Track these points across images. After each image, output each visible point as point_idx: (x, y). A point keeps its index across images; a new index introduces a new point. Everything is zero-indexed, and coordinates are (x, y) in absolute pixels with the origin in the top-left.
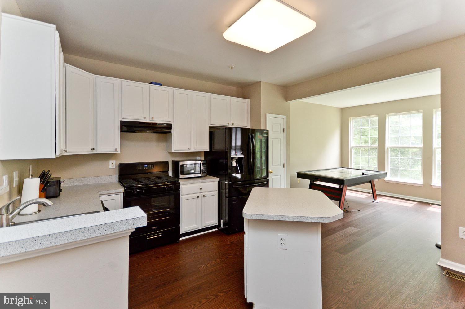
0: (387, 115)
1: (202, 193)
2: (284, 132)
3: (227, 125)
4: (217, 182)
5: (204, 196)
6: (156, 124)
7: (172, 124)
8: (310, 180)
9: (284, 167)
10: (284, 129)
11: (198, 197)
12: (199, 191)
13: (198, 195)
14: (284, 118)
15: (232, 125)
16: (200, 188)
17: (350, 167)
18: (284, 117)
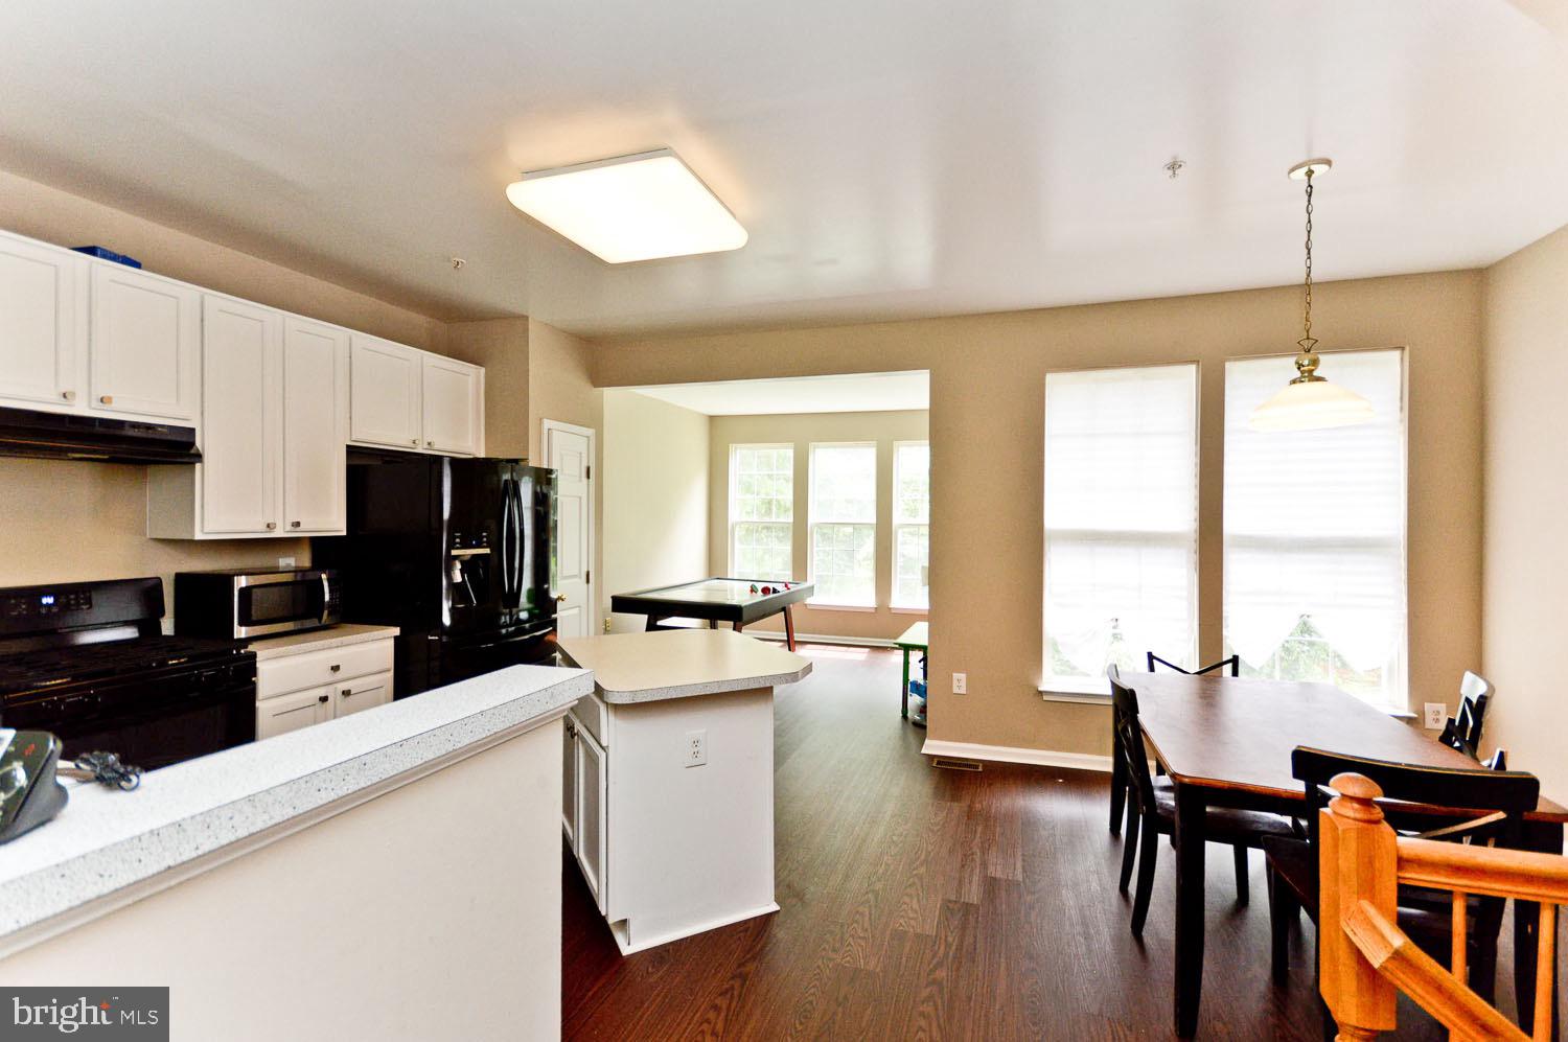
0: (812, 445)
1: (336, 685)
2: (588, 477)
3: (412, 445)
4: (391, 643)
5: (346, 693)
6: (121, 424)
7: (194, 430)
8: (646, 616)
9: (588, 581)
10: (588, 469)
11: (324, 699)
12: (329, 677)
13: (322, 692)
14: (588, 437)
15: (426, 446)
16: (332, 668)
17: (729, 577)
18: (591, 432)
